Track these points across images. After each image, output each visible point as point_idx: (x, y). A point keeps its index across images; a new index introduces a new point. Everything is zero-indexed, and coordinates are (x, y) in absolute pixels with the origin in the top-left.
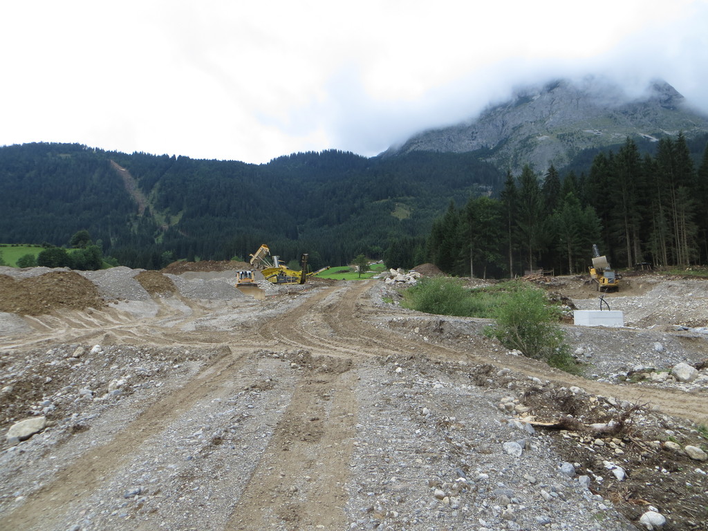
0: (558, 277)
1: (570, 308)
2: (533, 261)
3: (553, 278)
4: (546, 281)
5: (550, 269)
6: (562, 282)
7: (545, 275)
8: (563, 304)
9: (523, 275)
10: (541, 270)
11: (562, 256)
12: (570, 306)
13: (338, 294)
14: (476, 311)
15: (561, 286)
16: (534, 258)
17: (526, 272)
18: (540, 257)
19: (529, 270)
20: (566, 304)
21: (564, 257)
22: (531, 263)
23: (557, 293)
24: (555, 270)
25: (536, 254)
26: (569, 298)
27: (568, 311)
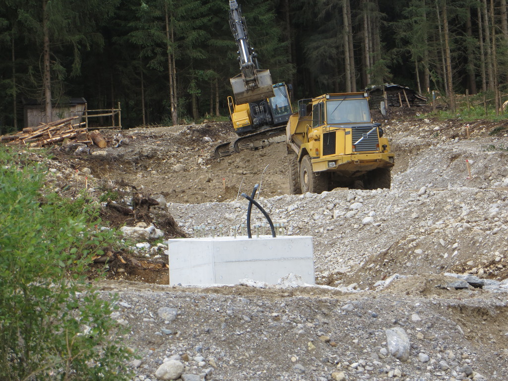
0: (133, 132)
1: (159, 232)
2: (53, 72)
3: (117, 135)
4: (96, 145)
5: (109, 106)
6: (147, 148)
7: (94, 123)
8: (140, 218)
9: (22, 124)
10: (79, 109)
11: (147, 59)
12: (161, 226)
15: (143, 161)
16: (58, 67)
17: (32, 115)
18: (77, 65)
19: (41, 107)
20: (148, 220)
21: (153, 63)
22: (47, 82)
23: (123, 184)
24: (126, 109)
25: (64, 53)
26: (160, 200)
27: (152, 241)
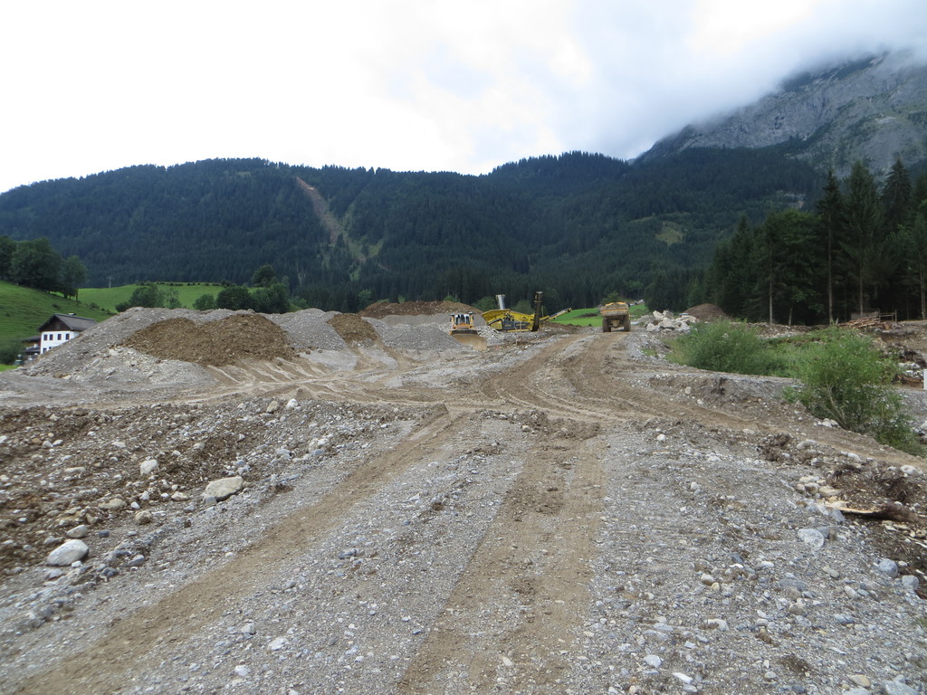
0: (903, 323)
1: (918, 366)
2: (864, 298)
3: (895, 324)
4: (884, 328)
5: (890, 311)
6: (909, 330)
7: (883, 319)
8: (908, 360)
9: (849, 319)
10: (876, 313)
11: (910, 291)
12: (919, 363)
13: (582, 344)
14: (774, 368)
15: (907, 335)
16: (867, 295)
17: (853, 316)
18: (876, 294)
19: (858, 312)
20: (912, 360)
21: (914, 293)
22: (861, 302)
23: (899, 345)
24: (899, 313)
25: (869, 289)
26: (918, 352)
27: (914, 370)
